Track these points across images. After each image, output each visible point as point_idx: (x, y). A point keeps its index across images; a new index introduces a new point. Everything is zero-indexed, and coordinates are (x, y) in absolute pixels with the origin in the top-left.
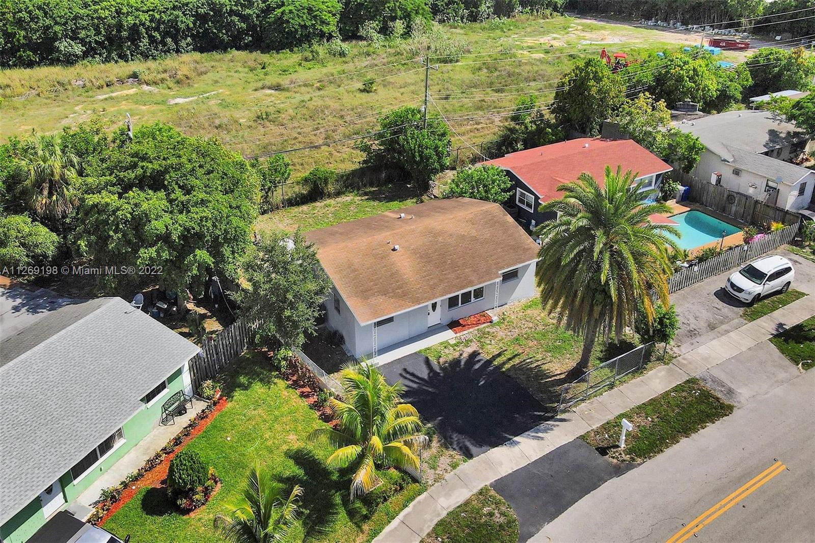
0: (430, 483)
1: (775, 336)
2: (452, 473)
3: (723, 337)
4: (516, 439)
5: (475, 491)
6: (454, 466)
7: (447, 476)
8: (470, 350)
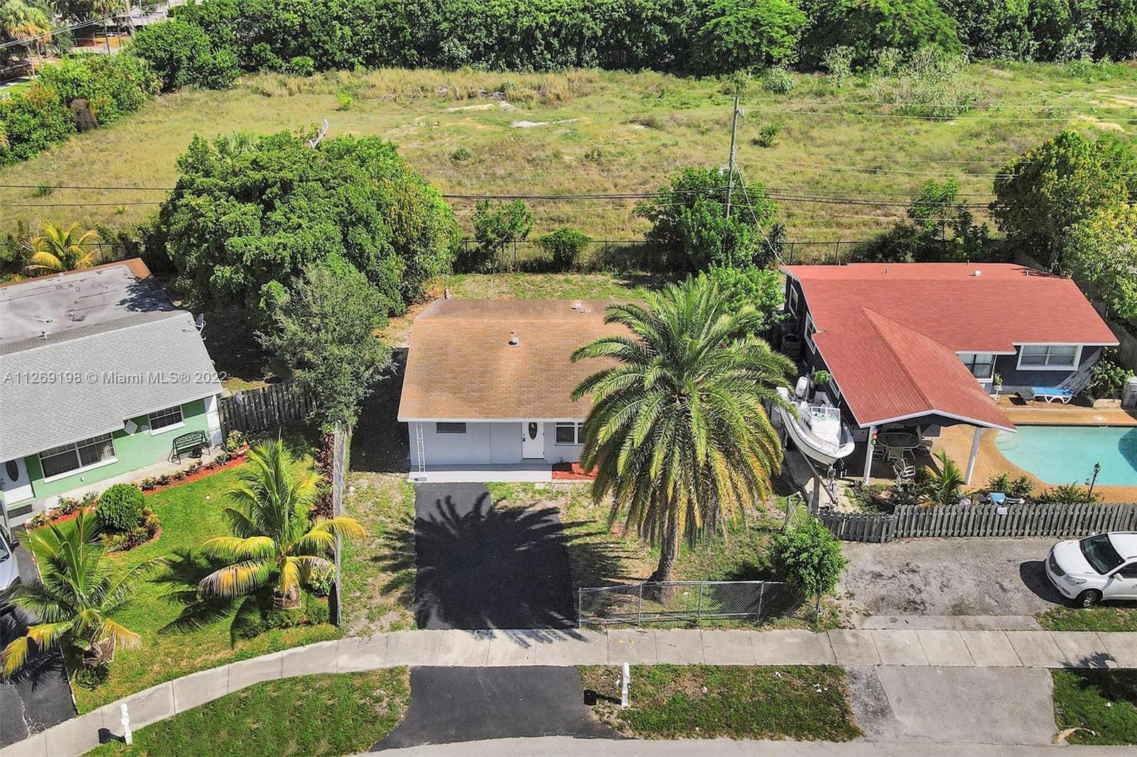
0: (351, 633)
1: (1069, 669)
2: (386, 634)
3: (965, 633)
4: (497, 632)
5: (389, 666)
6: (395, 627)
7: (377, 635)
8: (551, 504)
